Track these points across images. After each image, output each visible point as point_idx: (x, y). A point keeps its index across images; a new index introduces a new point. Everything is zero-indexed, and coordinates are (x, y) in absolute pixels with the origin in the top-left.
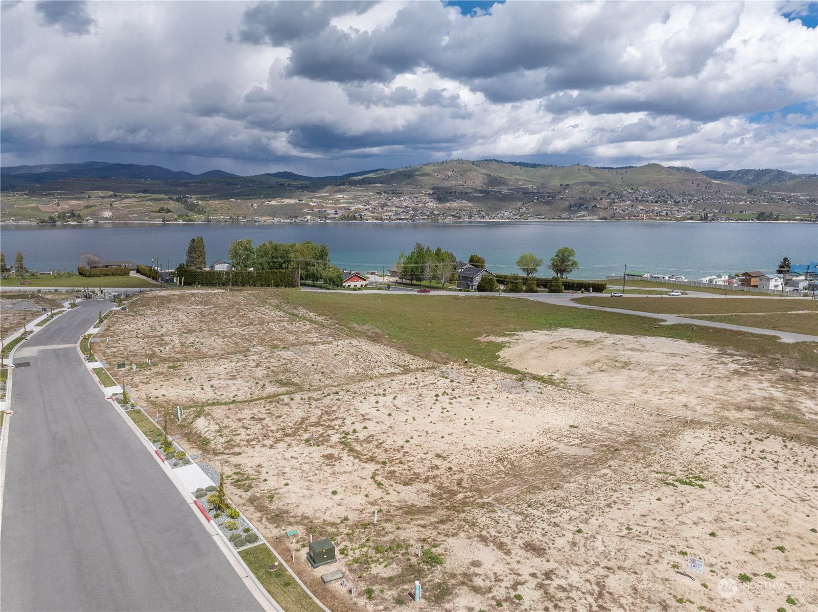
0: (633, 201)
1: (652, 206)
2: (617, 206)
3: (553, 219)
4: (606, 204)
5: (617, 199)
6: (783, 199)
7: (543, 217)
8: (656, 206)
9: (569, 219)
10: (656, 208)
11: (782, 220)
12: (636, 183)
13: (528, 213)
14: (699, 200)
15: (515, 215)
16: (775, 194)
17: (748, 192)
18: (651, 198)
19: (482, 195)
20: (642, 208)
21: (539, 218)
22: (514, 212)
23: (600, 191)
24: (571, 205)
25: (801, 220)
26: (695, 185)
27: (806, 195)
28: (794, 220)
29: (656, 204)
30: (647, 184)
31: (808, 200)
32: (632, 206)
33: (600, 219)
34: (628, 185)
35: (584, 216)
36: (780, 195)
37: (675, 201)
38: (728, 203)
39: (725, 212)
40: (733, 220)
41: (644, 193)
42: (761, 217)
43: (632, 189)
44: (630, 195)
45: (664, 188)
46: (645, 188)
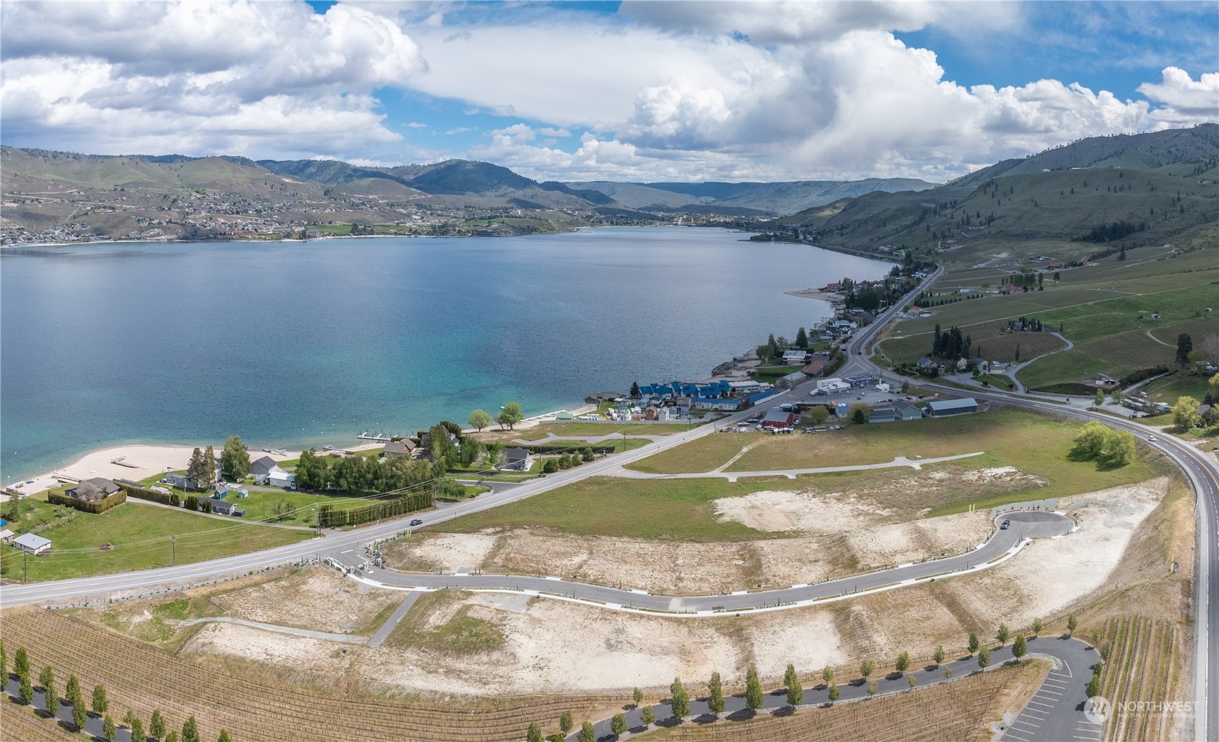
0: (209, 212)
1: (234, 218)
2: (192, 219)
3: (120, 239)
4: (176, 215)
5: (188, 207)
6: (363, 204)
7: (107, 236)
8: (239, 218)
9: (139, 239)
10: (239, 221)
11: (377, 234)
12: (199, 183)
13: (86, 232)
14: (281, 208)
15: (68, 234)
16: (354, 197)
17: (325, 195)
18: (225, 206)
19: (15, 205)
20: (223, 221)
21: (102, 239)
22: (67, 231)
23: (160, 195)
24: (139, 220)
25: (396, 234)
26: (268, 186)
27: (386, 198)
28: (389, 234)
29: (238, 216)
30: (213, 185)
31: (388, 204)
32: (211, 219)
33: (179, 238)
34: (191, 186)
35: (158, 235)
36: (360, 199)
37: (256, 211)
38: (314, 211)
39: (315, 225)
40: (329, 235)
41: (215, 199)
42: (355, 230)
43: (198, 192)
44: (199, 202)
45: (234, 190)
46: (215, 190)
